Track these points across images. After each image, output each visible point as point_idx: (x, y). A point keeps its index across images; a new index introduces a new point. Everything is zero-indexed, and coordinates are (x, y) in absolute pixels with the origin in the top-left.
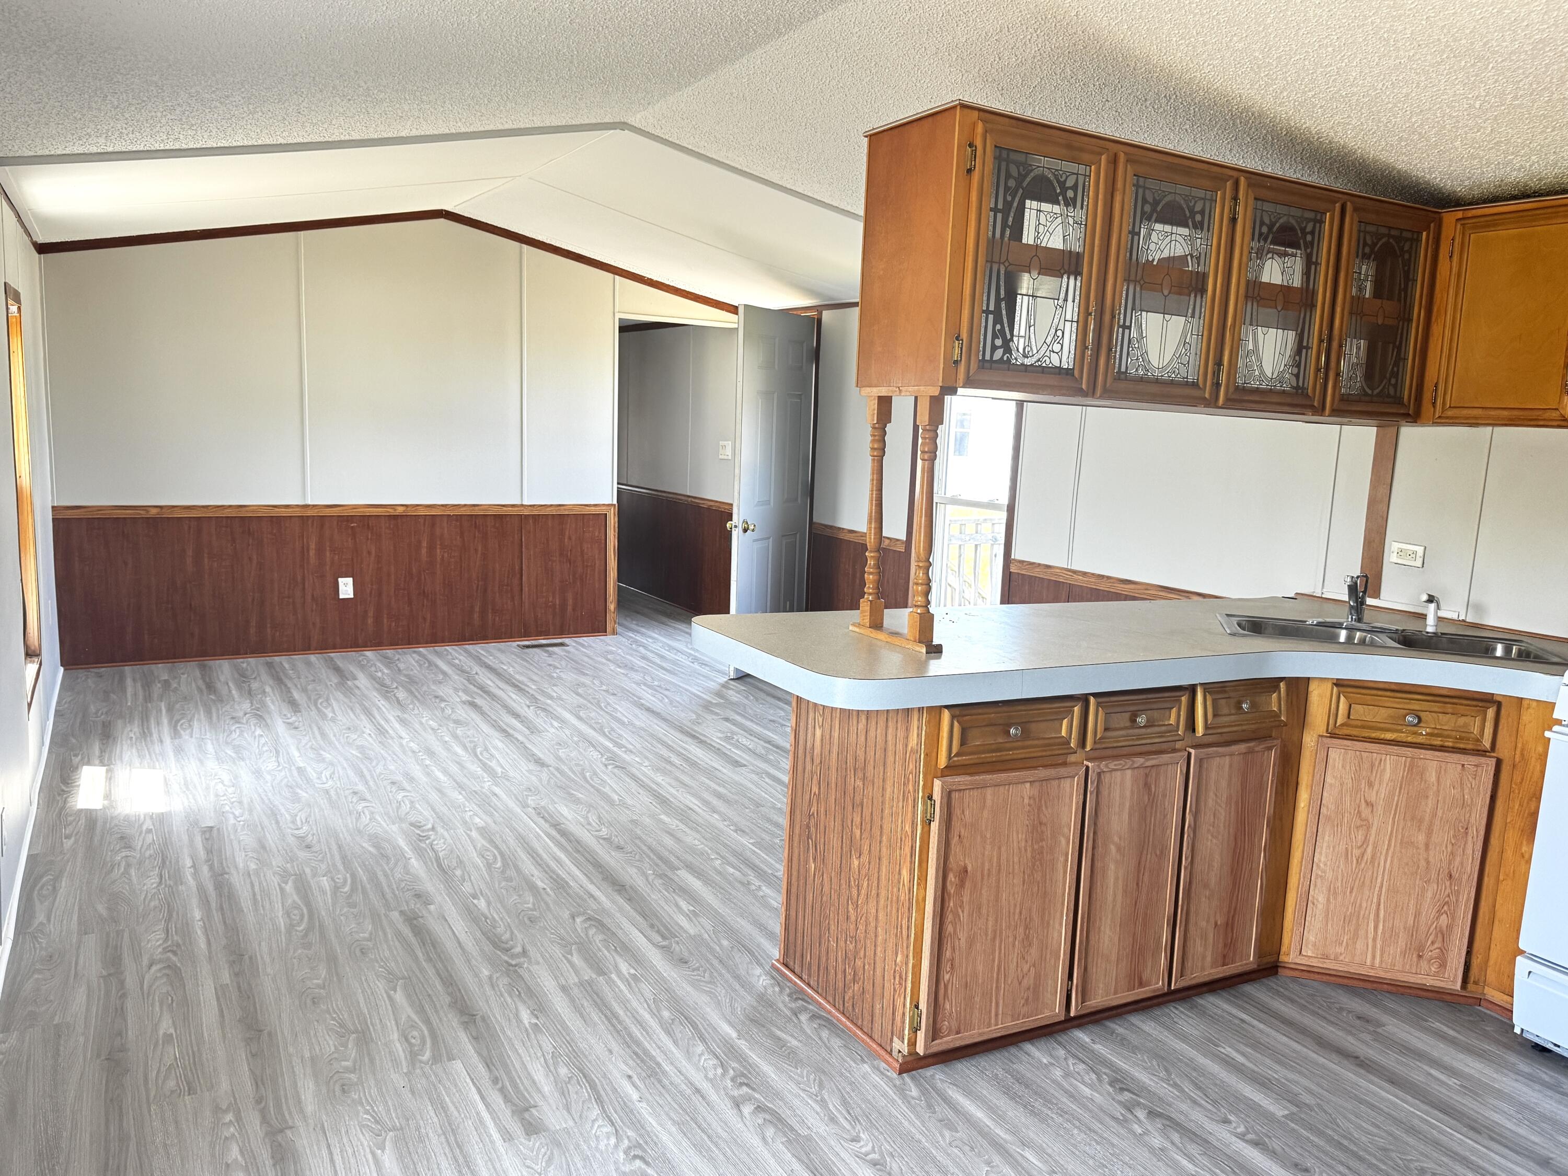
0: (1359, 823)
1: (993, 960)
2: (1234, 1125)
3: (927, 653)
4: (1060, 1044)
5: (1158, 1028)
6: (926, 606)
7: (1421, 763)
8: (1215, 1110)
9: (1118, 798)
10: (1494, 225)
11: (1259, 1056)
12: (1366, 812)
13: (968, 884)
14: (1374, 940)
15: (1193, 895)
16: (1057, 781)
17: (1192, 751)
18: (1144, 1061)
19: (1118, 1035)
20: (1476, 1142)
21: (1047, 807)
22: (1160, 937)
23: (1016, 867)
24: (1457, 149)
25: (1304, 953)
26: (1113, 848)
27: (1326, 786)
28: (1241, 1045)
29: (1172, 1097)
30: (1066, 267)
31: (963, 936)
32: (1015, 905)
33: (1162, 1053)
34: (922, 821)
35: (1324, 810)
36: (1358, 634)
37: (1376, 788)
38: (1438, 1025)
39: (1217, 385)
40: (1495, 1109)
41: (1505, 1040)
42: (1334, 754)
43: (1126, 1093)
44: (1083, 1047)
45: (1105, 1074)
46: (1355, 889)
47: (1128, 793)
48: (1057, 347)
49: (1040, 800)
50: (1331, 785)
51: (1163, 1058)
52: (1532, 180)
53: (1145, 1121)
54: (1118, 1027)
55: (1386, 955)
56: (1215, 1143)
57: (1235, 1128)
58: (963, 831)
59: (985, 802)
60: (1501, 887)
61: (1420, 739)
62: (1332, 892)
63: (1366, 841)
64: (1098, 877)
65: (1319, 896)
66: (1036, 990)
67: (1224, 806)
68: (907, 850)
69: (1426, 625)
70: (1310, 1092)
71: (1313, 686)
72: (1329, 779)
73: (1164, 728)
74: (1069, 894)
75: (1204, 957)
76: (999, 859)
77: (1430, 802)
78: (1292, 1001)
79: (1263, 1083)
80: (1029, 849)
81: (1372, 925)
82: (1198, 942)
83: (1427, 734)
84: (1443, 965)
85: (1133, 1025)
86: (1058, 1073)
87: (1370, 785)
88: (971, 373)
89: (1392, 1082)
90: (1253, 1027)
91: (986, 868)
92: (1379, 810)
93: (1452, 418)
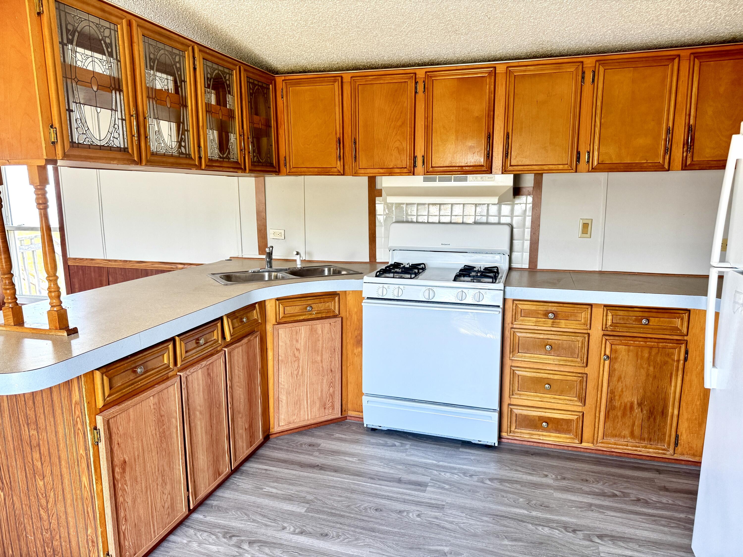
0: (295, 359)
1: (148, 503)
2: (288, 528)
3: (68, 335)
4: (189, 527)
5: (232, 492)
6: (60, 305)
7: (315, 326)
8: (276, 525)
9: (196, 386)
10: (299, 84)
11: (281, 485)
12: (297, 353)
13: (128, 469)
14: (307, 408)
15: (235, 420)
16: (166, 389)
17: (226, 349)
18: (233, 515)
19: (215, 506)
20: (375, 484)
21: (163, 406)
22: (224, 447)
23: (152, 446)
24: (282, 46)
25: (280, 425)
26: (198, 413)
27: (280, 346)
28: (271, 483)
29: (255, 528)
30: (113, 86)
31: (129, 500)
32: (155, 467)
33: (239, 506)
34: (93, 444)
35: (280, 358)
36: (273, 273)
37: (299, 342)
38: (337, 435)
39: (200, 158)
40: (373, 465)
41: (361, 431)
42: (281, 331)
43: (233, 538)
44: (201, 522)
45: (218, 532)
46: (297, 389)
47: (201, 382)
48: (116, 135)
49: (159, 403)
50: (281, 346)
51: (242, 508)
52: (309, 64)
53: (249, 549)
54: (212, 502)
55: (312, 413)
56: (285, 543)
57: (289, 530)
58: (119, 440)
59: (129, 417)
60: (349, 369)
61: (313, 316)
62: (288, 393)
63: (298, 366)
64: (193, 431)
65: (283, 397)
66: (172, 506)
67: (242, 371)
68: (84, 465)
69: (297, 265)
70: (308, 493)
71: (267, 303)
72: (280, 344)
73: (212, 342)
74: (181, 448)
75: (243, 448)
76: (143, 446)
77: (321, 342)
78: (281, 449)
79: (289, 499)
80: (158, 433)
81: (305, 402)
82: (240, 441)
83: (316, 313)
84: (333, 409)
85: (220, 496)
86: (195, 545)
87: (297, 341)
88: (66, 151)
89: (336, 471)
90: (271, 471)
91: (136, 455)
92: (302, 351)
93: (294, 172)
